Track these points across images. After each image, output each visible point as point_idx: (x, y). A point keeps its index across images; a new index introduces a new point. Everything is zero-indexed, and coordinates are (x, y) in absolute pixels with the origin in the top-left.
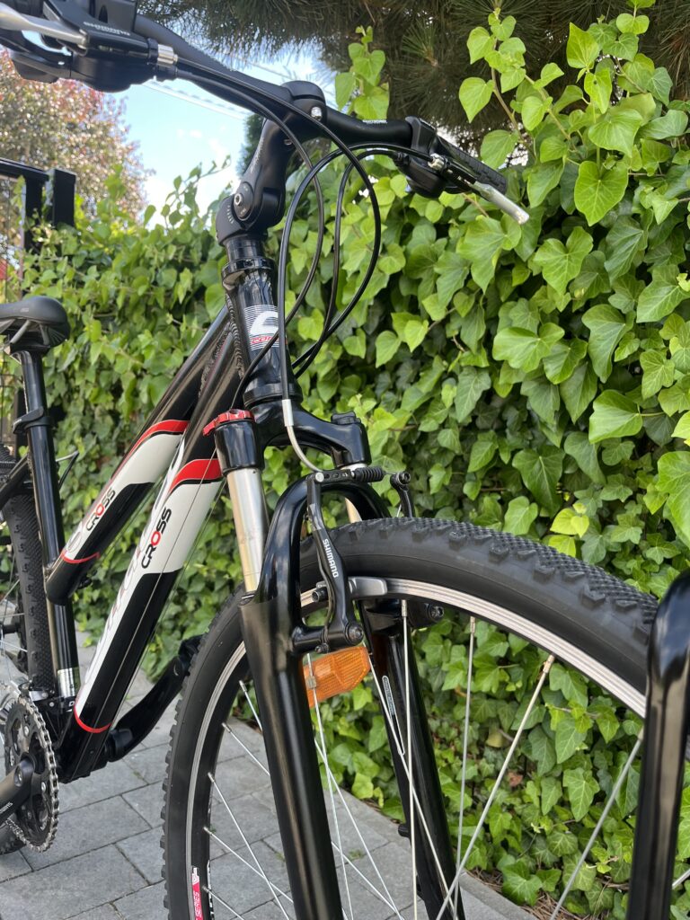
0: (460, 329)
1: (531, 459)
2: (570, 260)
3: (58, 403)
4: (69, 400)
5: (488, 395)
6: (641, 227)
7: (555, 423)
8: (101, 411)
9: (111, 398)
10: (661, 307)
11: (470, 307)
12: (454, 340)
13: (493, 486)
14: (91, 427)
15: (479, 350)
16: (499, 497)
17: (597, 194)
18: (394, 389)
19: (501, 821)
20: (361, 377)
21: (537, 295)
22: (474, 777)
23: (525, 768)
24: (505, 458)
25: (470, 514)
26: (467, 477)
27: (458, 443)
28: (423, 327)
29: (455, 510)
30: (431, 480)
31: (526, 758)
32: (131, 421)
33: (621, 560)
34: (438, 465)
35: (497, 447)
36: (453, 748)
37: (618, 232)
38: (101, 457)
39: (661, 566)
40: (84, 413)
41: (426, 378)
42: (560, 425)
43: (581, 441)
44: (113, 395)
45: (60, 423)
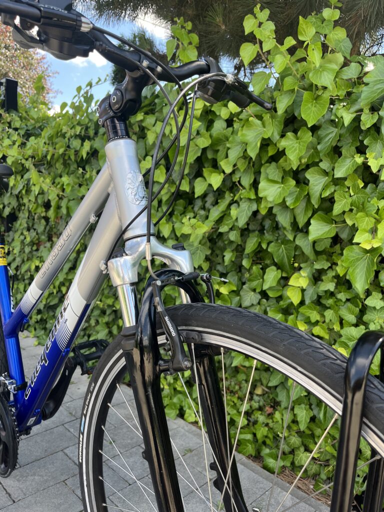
0: (240, 178)
1: (278, 247)
2: (299, 144)
3: (13, 212)
4: (19, 210)
5: (255, 213)
6: (336, 127)
7: (291, 229)
8: (38, 216)
9: (44, 210)
10: (346, 170)
11: (245, 167)
12: (237, 183)
13: (257, 260)
14: (33, 225)
15: (250, 189)
16: (261, 266)
17: (313, 109)
18: (204, 208)
19: (262, 432)
20: (186, 201)
21: (281, 161)
22: (248, 410)
23: (274, 404)
24: (264, 246)
25: (245, 275)
26: (244, 256)
27: (239, 239)
28: (220, 177)
29: (237, 273)
30: (225, 258)
31: (275, 400)
32: (56, 222)
33: (324, 299)
34: (229, 250)
35: (260, 240)
36: (237, 395)
37: (324, 130)
38: (39, 242)
39: (345, 303)
40: (28, 218)
41: (222, 203)
42: (293, 230)
43: (304, 237)
44: (45, 208)
45: (14, 223)
